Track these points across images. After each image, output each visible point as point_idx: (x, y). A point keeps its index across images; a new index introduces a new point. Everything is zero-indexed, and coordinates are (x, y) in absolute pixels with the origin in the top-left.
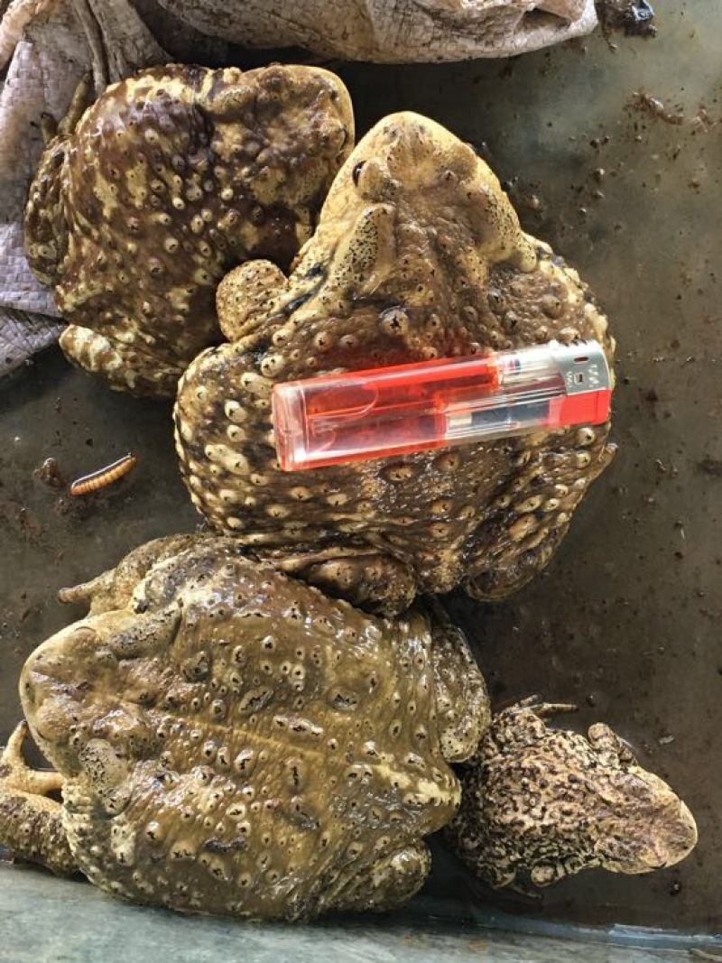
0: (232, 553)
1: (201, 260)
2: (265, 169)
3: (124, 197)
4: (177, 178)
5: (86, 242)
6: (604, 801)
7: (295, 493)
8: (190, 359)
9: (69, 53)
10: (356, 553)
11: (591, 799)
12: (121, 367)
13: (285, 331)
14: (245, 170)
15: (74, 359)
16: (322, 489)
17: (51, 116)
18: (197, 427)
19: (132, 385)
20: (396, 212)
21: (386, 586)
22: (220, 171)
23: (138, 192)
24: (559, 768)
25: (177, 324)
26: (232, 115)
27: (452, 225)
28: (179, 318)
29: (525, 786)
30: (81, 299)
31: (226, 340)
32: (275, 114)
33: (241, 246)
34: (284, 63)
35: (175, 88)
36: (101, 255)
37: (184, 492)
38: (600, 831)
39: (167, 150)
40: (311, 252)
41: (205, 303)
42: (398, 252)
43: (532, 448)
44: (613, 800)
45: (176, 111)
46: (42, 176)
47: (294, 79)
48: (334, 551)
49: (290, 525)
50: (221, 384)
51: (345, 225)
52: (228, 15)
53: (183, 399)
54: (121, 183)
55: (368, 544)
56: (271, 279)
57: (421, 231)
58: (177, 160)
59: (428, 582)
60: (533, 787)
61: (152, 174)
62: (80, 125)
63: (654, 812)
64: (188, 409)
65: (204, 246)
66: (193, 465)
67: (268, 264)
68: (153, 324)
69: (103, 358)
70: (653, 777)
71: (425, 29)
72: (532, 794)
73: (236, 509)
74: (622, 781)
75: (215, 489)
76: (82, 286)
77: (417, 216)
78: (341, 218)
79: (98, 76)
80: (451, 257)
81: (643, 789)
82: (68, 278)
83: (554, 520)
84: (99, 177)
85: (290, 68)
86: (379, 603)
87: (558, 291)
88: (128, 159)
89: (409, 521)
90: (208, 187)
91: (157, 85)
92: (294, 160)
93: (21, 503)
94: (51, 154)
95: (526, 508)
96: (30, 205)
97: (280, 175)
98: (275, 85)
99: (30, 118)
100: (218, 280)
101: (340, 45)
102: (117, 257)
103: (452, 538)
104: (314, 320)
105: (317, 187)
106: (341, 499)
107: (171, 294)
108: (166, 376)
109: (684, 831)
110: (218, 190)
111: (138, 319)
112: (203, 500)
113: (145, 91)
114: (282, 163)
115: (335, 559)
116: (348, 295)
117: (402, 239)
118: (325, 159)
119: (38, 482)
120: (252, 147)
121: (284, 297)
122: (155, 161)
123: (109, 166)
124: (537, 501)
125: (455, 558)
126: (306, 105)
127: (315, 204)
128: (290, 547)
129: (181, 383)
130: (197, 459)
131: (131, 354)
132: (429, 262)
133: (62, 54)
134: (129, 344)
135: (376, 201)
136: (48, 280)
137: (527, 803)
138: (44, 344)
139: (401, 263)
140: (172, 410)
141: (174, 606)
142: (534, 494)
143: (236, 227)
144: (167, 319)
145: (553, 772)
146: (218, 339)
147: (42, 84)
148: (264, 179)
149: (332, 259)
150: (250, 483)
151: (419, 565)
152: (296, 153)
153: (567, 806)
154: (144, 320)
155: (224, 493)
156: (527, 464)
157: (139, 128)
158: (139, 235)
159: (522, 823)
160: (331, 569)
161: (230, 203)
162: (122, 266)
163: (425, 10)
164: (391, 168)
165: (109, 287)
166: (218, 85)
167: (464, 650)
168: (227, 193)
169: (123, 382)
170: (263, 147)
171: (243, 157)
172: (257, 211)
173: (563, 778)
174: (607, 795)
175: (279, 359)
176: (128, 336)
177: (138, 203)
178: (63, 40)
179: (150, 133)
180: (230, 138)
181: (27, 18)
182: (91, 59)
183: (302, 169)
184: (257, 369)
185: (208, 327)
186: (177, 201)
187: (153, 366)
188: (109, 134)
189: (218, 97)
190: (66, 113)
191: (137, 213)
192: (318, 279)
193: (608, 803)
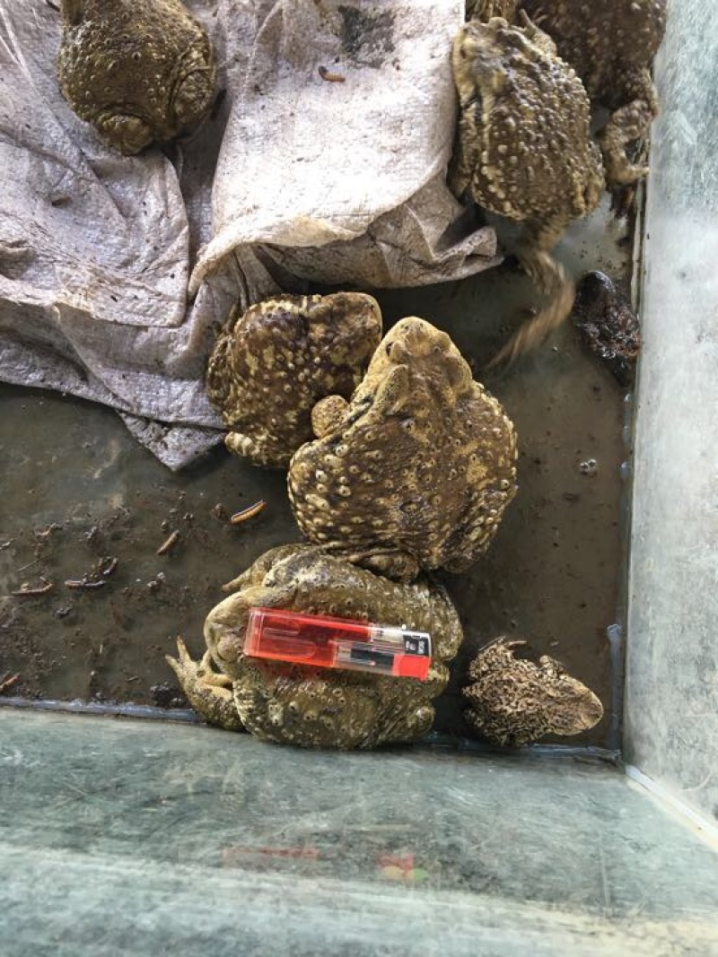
0: (322, 553)
1: (303, 395)
2: (337, 347)
3: (262, 364)
4: (290, 353)
5: (240, 388)
6: (549, 696)
7: (355, 519)
8: (296, 448)
9: (228, 290)
10: (388, 550)
11: (543, 696)
12: (260, 454)
13: (349, 432)
14: (327, 348)
15: (234, 450)
16: (369, 517)
17: (218, 323)
18: (300, 485)
19: (265, 463)
20: (410, 369)
21: (404, 568)
22: (314, 349)
23: (269, 360)
24: (524, 679)
25: (291, 430)
26: (319, 319)
27: (439, 375)
28: (292, 427)
29: (505, 690)
30: (238, 418)
31: (317, 438)
32: (342, 318)
33: (325, 387)
34: (346, 291)
35: (288, 306)
36: (249, 395)
37: (293, 520)
38: (550, 713)
39: (285, 338)
40: (362, 391)
41: (306, 419)
42: (411, 390)
43: (478, 491)
44: (554, 695)
45: (289, 318)
46: (216, 354)
47: (351, 299)
48: (376, 550)
49: (352, 537)
50: (314, 461)
51: (382, 376)
52: (312, 267)
53: (293, 470)
54: (260, 357)
55: (395, 546)
56: (341, 405)
57: (422, 378)
58: (290, 343)
59: (426, 565)
60: (510, 691)
61: (277, 351)
62: (236, 328)
63: (577, 699)
64: (296, 476)
65: (305, 388)
66: (299, 506)
67: (339, 397)
68: (277, 430)
69: (249, 449)
70: (574, 680)
71: (415, 270)
72: (510, 695)
73: (323, 529)
74: (558, 684)
75: (311, 518)
76: (238, 412)
77: (421, 371)
78: (380, 372)
79: (243, 302)
80: (439, 392)
81: (570, 688)
82: (229, 407)
83: (491, 528)
84: (248, 354)
85: (348, 294)
86: (400, 577)
87: (489, 409)
88: (264, 344)
89: (416, 533)
90: (307, 357)
91: (278, 305)
92: (352, 342)
93: (204, 528)
94: (221, 342)
95: (476, 523)
96: (210, 369)
97: (346, 349)
98: (341, 303)
99: (207, 324)
100: (312, 406)
101: (371, 280)
102: (258, 395)
103: (438, 540)
104: (365, 426)
105: (365, 354)
106: (380, 522)
107: (287, 414)
108: (283, 458)
109: (596, 708)
110: (312, 358)
111: (269, 429)
112: (304, 523)
113: (271, 308)
114: (346, 343)
115: (377, 554)
116: (384, 413)
117: (413, 383)
118: (369, 340)
119: (213, 516)
120: (330, 335)
121: (348, 415)
122: (278, 344)
123: (254, 348)
124: (481, 519)
125: (440, 551)
126: (358, 313)
127: (365, 365)
128: (353, 549)
129: (292, 462)
130: (301, 502)
131: (265, 446)
132: (427, 395)
133: (224, 291)
134: (263, 442)
135: (399, 363)
136: (219, 409)
137: (507, 699)
138: (215, 443)
139: (413, 395)
140: (286, 475)
141: (293, 583)
142: (480, 515)
143: (322, 378)
144: (286, 427)
145: (520, 681)
146: (312, 437)
147: (213, 306)
148: (337, 351)
149: (375, 393)
150: (329, 514)
151: (421, 556)
152: (353, 338)
153: (530, 701)
154: (272, 428)
155: (316, 520)
156: (476, 499)
157: (269, 327)
158: (270, 384)
159: (506, 711)
160: (376, 560)
161: (319, 365)
162: (260, 400)
163: (414, 260)
164: (407, 346)
165: (253, 412)
166: (311, 304)
167: (447, 599)
168: (317, 360)
169: (260, 461)
170: (336, 335)
171: (325, 341)
172: (333, 368)
173: (525, 685)
174: (551, 692)
175: (346, 447)
176: (263, 437)
177: (269, 367)
178: (225, 283)
179: (275, 330)
180: (318, 331)
181: (205, 272)
182: (240, 291)
183: (357, 346)
184: (334, 453)
185: (306, 432)
186: (290, 365)
187: (277, 453)
188: (253, 331)
189: (311, 310)
190: (226, 322)
191: (269, 372)
192: (368, 404)
193: (552, 697)
